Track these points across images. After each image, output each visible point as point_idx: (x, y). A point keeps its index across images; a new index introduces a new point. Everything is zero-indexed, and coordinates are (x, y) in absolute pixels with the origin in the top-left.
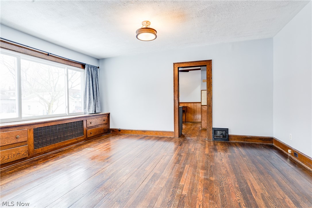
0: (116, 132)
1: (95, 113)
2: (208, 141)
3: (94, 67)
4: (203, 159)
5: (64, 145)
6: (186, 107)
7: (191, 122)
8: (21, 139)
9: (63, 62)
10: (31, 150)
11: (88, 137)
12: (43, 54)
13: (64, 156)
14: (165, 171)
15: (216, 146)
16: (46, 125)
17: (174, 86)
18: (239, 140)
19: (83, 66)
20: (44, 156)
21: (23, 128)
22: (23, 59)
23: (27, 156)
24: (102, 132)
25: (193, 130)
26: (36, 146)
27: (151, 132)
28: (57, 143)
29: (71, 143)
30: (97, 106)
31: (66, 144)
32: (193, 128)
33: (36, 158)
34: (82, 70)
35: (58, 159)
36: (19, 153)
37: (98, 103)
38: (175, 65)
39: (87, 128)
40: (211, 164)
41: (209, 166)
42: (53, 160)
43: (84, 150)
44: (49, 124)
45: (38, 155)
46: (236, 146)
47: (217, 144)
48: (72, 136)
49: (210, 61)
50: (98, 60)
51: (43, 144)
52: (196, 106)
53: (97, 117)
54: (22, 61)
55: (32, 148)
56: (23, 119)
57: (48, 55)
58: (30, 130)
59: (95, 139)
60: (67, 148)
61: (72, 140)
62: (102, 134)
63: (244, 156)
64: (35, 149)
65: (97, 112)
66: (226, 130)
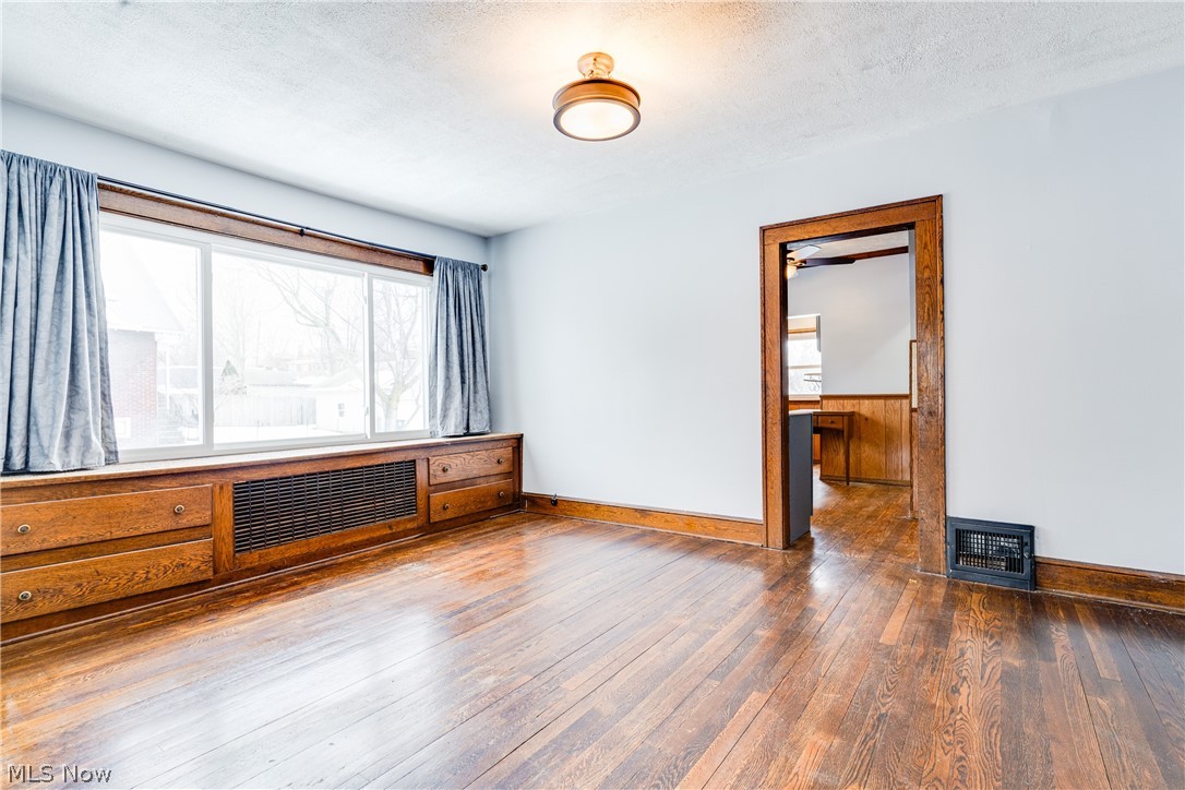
0: (542, 507)
1: (465, 435)
2: (924, 579)
3: (465, 266)
4: (853, 674)
5: (340, 544)
6: (851, 415)
7: (871, 482)
8: (190, 517)
9: (354, 253)
10: (224, 557)
11: (432, 521)
12: (283, 233)
13: (321, 589)
14: (641, 706)
15: (954, 607)
16: (277, 473)
17: (764, 327)
18: (1101, 592)
19: (428, 264)
20: (265, 580)
21: (198, 481)
22: (219, 251)
23: (210, 574)
24: (490, 505)
25: (869, 517)
26: (242, 543)
27: (669, 518)
28: (316, 538)
29: (368, 540)
30: (476, 410)
31: (348, 541)
32: (871, 509)
33: (237, 584)
34: (425, 279)
35: (295, 597)
36: (183, 565)
37: (478, 396)
38: (767, 233)
39: (433, 488)
40: (884, 705)
41: (872, 716)
42: (280, 598)
43: (396, 570)
44: (290, 471)
45: (248, 574)
46: (1072, 617)
47: (963, 601)
48: (373, 515)
49: (934, 203)
50: (486, 239)
51: (265, 540)
52: (895, 411)
53: (471, 447)
54: (217, 259)
55: (227, 548)
56: (216, 448)
57: (301, 233)
58: (221, 488)
59: (459, 531)
60: (352, 557)
61: (372, 530)
62: (490, 510)
63: (1102, 687)
64: (237, 555)
65: (476, 431)
66: (1025, 534)
